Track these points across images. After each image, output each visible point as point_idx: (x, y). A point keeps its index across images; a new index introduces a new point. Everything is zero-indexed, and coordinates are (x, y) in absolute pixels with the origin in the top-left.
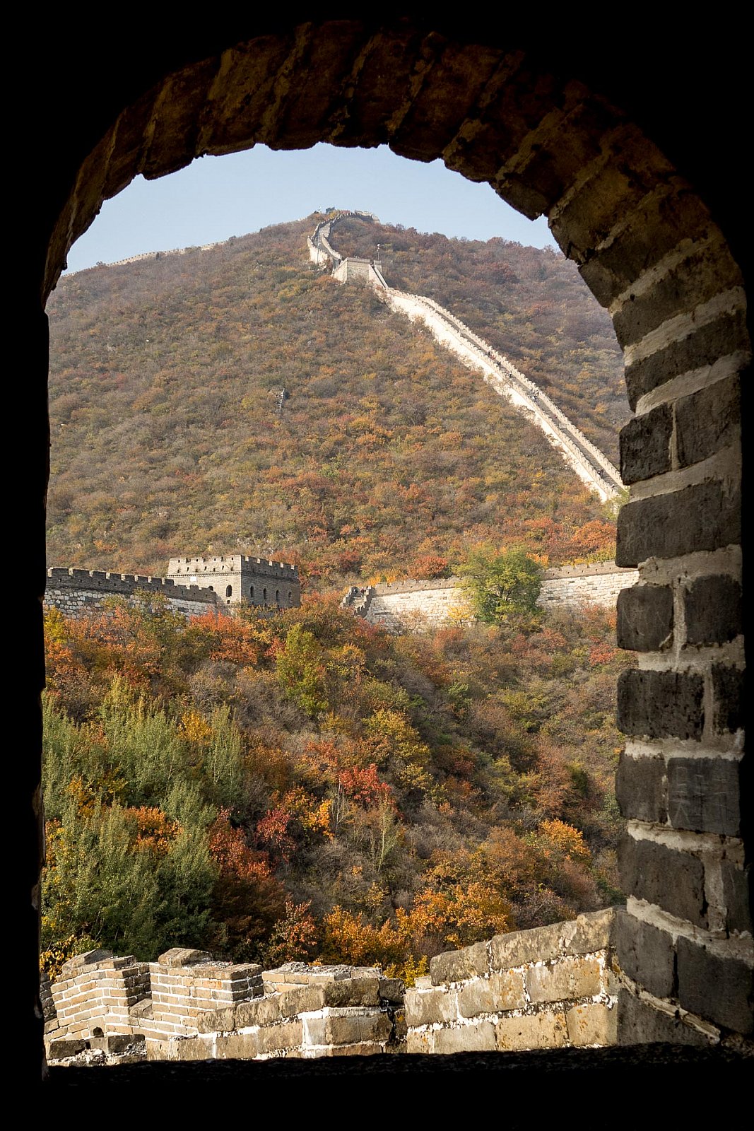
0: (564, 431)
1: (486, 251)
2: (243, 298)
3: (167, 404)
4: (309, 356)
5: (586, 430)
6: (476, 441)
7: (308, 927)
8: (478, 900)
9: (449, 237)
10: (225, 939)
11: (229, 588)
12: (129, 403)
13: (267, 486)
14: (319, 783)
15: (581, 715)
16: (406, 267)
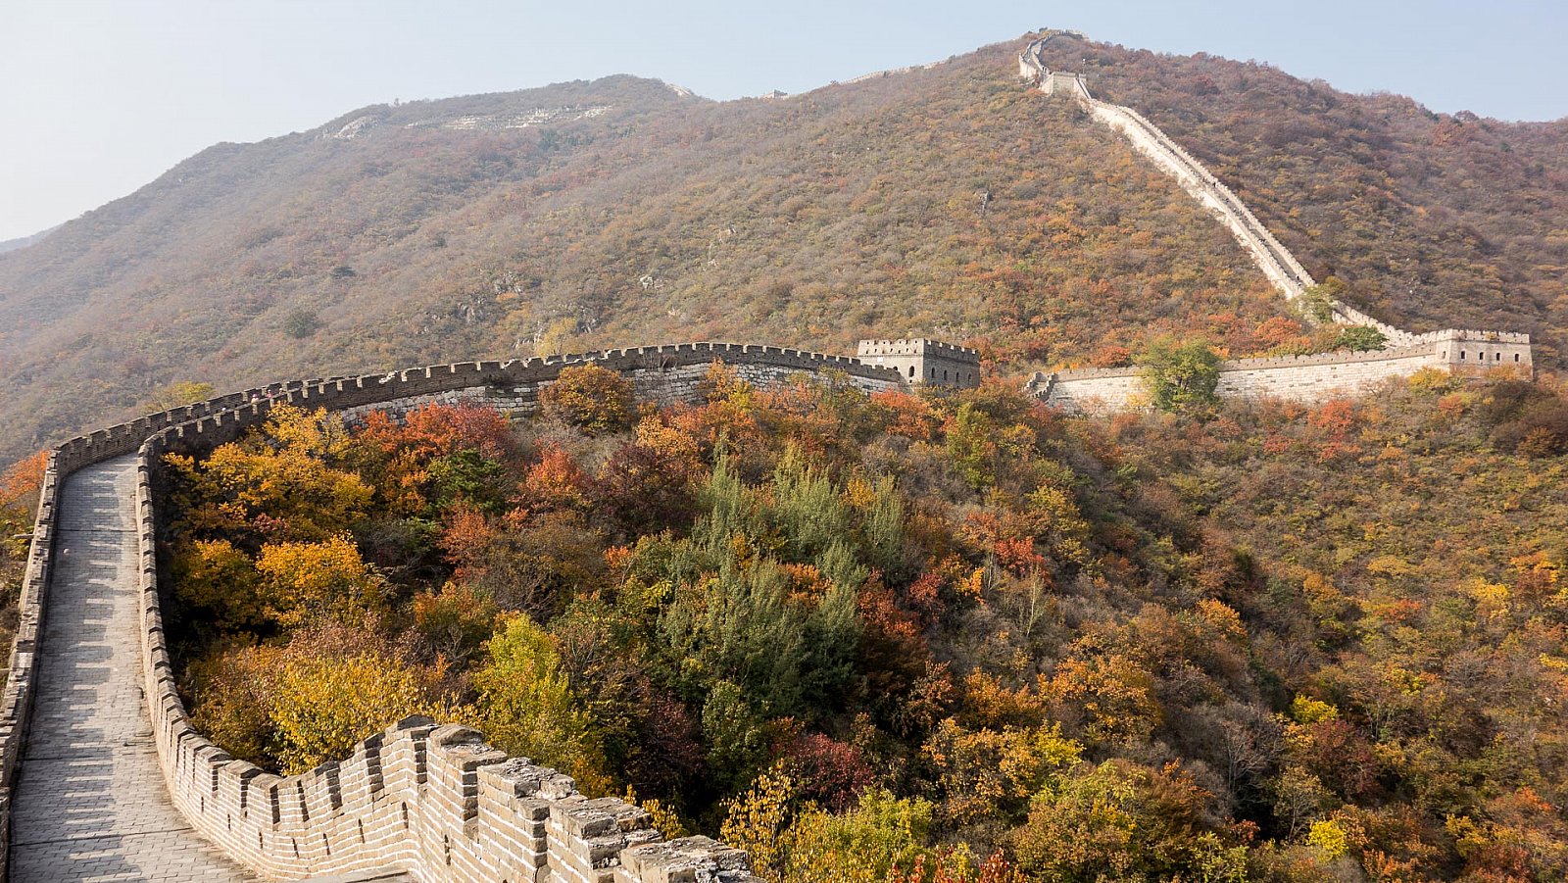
0: (1254, 232)
1: (1190, 65)
2: (956, 110)
3: (881, 205)
4: (1014, 161)
5: (1275, 231)
6: (1167, 240)
7: (945, 685)
8: (1120, 672)
9: (1155, 53)
10: (865, 691)
11: (912, 369)
12: (848, 204)
13: (965, 279)
14: (975, 552)
15: (1252, 501)
16: (1111, 81)
